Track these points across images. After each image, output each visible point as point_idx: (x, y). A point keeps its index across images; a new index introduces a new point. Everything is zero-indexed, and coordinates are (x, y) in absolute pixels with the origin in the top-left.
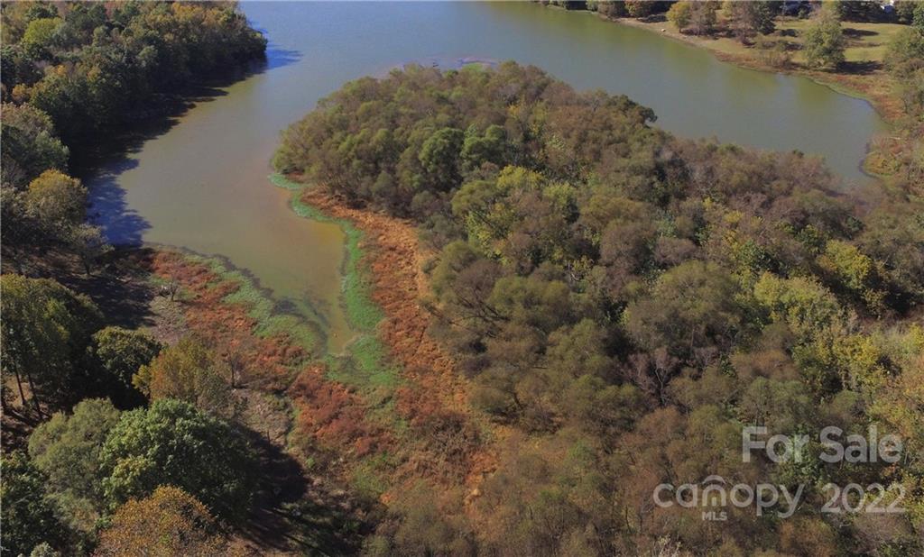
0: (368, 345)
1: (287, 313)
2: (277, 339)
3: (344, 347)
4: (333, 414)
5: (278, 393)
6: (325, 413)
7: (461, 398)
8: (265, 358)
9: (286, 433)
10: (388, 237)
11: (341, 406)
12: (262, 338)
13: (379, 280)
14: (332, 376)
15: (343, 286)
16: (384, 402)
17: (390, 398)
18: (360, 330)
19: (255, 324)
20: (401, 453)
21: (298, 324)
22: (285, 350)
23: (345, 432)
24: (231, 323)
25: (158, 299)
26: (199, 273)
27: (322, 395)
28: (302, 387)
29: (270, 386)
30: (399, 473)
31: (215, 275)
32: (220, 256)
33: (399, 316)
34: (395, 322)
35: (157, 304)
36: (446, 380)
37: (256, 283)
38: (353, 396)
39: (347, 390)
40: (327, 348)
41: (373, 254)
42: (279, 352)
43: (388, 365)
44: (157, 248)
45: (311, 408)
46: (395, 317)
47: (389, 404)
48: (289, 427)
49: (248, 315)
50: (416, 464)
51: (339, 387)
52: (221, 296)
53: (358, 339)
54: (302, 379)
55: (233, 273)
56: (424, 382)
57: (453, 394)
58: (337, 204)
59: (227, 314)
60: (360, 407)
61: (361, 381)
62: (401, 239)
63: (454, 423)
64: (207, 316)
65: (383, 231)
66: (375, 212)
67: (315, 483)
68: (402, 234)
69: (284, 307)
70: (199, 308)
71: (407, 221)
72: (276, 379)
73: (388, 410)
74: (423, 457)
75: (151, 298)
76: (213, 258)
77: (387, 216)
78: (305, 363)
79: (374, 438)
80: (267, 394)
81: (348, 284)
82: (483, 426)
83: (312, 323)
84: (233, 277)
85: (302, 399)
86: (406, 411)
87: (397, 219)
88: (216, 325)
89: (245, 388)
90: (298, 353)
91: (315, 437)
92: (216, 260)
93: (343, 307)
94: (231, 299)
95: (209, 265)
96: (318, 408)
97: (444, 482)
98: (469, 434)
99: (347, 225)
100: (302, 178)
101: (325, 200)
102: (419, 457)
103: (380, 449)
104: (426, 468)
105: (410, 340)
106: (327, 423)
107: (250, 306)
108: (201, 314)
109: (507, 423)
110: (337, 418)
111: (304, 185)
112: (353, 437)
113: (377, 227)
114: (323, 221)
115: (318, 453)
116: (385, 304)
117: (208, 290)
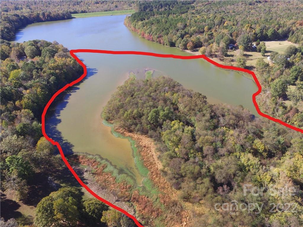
0: (147, 181)
1: (123, 173)
2: (123, 183)
3: (141, 183)
4: (145, 206)
5: (129, 201)
6: (143, 206)
7: (176, 195)
8: (122, 190)
9: (135, 214)
10: (142, 142)
11: (146, 203)
12: (119, 183)
13: (144, 158)
14: (141, 193)
15: (135, 162)
16: (156, 200)
17: (158, 198)
18: (144, 177)
19: (115, 178)
20: (165, 215)
21: (127, 177)
22: (126, 186)
23: (150, 211)
24: (109, 179)
25: (85, 173)
27: (140, 200)
28: (134, 198)
29: (126, 199)
30: (166, 221)
31: (99, 162)
32: (98, 155)
33: (153, 171)
34: (152, 173)
35: (86, 175)
36: (170, 190)
37: (111, 163)
38: (148, 199)
39: (146, 197)
40: (137, 184)
41: (140, 149)
42: (125, 188)
43: (154, 187)
44: (78, 154)
45: (139, 205)
46: (152, 171)
47: (158, 200)
48: (135, 211)
49: (112, 175)
50: (170, 218)
51: (144, 196)
52: (103, 170)
53: (144, 180)
54: (133, 196)
55: (104, 161)
56: (165, 192)
57: (172, 194)
58: (125, 131)
59: (106, 176)
60: (151, 202)
61: (149, 194)
62: (146, 142)
63: (175, 204)
64: (101, 178)
65: (140, 140)
66: (136, 133)
68: (146, 141)
70: (98, 175)
71: (146, 136)
72: (127, 197)
73: (158, 202)
74: (170, 215)
75: (83, 173)
76: (96, 156)
77: (140, 135)
78: (133, 190)
79: (157, 212)
80: (126, 202)
81: (135, 161)
82: (182, 203)
83: (130, 176)
84: (103, 162)
85: (135, 202)
86: (163, 201)
87: (143, 135)
88: (105, 181)
89: (119, 201)
90: (130, 187)
91: (142, 214)
92: (97, 157)
93: (137, 169)
94: (106, 170)
95: (95, 159)
96: (140, 204)
97: (177, 222)
98: (179, 206)
99: (130, 139)
100: (112, 122)
101: (121, 130)
102: (169, 215)
103: (159, 215)
104: (172, 219)
105: (158, 178)
106: (144, 209)
107: (112, 172)
108: (99, 177)
109: (187, 201)
110: (146, 207)
111: (114, 125)
112: (152, 212)
113: (138, 139)
114: (123, 138)
115: (145, 219)
116: (148, 167)
117: (98, 168)
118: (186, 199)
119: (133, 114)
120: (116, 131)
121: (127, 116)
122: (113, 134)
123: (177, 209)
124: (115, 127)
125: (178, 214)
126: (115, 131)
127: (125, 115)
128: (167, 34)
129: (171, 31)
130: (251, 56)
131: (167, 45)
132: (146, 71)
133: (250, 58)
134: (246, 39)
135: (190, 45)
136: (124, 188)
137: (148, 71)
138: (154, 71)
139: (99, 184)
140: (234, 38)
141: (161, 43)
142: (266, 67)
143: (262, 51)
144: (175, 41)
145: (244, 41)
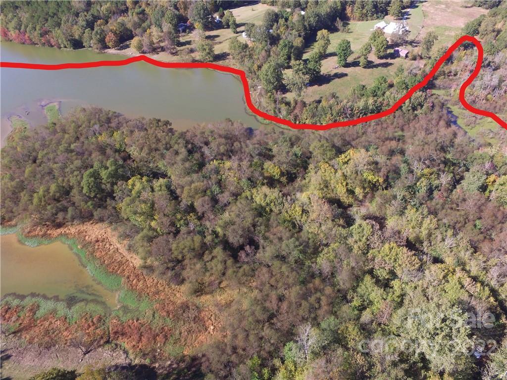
0: (126, 295)
1: (76, 303)
2: (84, 319)
4: (139, 335)
5: (108, 342)
6: (136, 337)
7: (181, 294)
8: (87, 331)
9: (127, 356)
10: (90, 236)
11: (139, 330)
12: (76, 323)
13: (105, 261)
14: (124, 319)
15: (90, 273)
16: (154, 316)
17: (154, 312)
18: (116, 290)
19: (66, 318)
20: (178, 332)
21: (86, 305)
22: (92, 321)
23: (150, 339)
24: (53, 326)
27: (127, 330)
28: (116, 333)
29: (102, 342)
30: (183, 340)
31: (17, 307)
33: (128, 274)
34: (128, 278)
36: (168, 291)
37: (45, 297)
38: (139, 321)
39: (135, 321)
40: (110, 308)
41: (90, 249)
42: (91, 324)
43: (141, 299)
45: (128, 339)
46: (126, 276)
47: (156, 315)
48: (126, 352)
49: (57, 316)
50: (186, 332)
51: (131, 321)
52: (33, 316)
53: (119, 295)
54: (113, 329)
55: (27, 300)
56: (161, 297)
57: (175, 295)
58: (48, 230)
60: (147, 324)
61: (137, 313)
62: (97, 233)
63: (185, 307)
64: (36, 331)
65: (84, 233)
66: (72, 225)
67: (157, 367)
68: (94, 231)
70: (27, 330)
71: (91, 222)
72: (102, 338)
73: (158, 318)
74: (186, 328)
77: (80, 224)
78: (107, 321)
79: (163, 333)
80: (104, 346)
81: (91, 271)
82: (196, 301)
83: (92, 301)
84: (28, 302)
85: (120, 338)
86: (165, 314)
87: (85, 223)
88: (47, 332)
89: (91, 350)
90: (100, 319)
91: (140, 349)
93: (99, 283)
94: (39, 314)
95: (7, 304)
96: (130, 337)
97: (200, 331)
98: (193, 308)
99: (63, 239)
100: (13, 222)
101: (39, 231)
102: (184, 329)
103: (169, 336)
104: (190, 331)
105: (141, 282)
106: (140, 340)
107: (54, 312)
108: (32, 332)
109: (202, 294)
110: (142, 336)
111: (19, 227)
112: (155, 339)
113: (80, 233)
114: (49, 243)
115: (148, 354)
116: (117, 271)
117: (22, 318)
118: (198, 292)
119: (51, 195)
120: (29, 235)
121: (41, 201)
122: (26, 245)
123: (192, 314)
124: (23, 229)
125: (197, 319)
126: (27, 237)
127: (35, 201)
128: (59, 25)
129: (64, 19)
130: (218, 36)
131: (65, 47)
132: (43, 106)
133: (217, 40)
134: (202, 11)
135: (110, 38)
136: (89, 326)
137: (48, 106)
138: (61, 102)
139: (36, 345)
140: (182, 11)
141: (52, 46)
142: (244, 50)
143: (231, 26)
144: (80, 37)
145: (199, 14)
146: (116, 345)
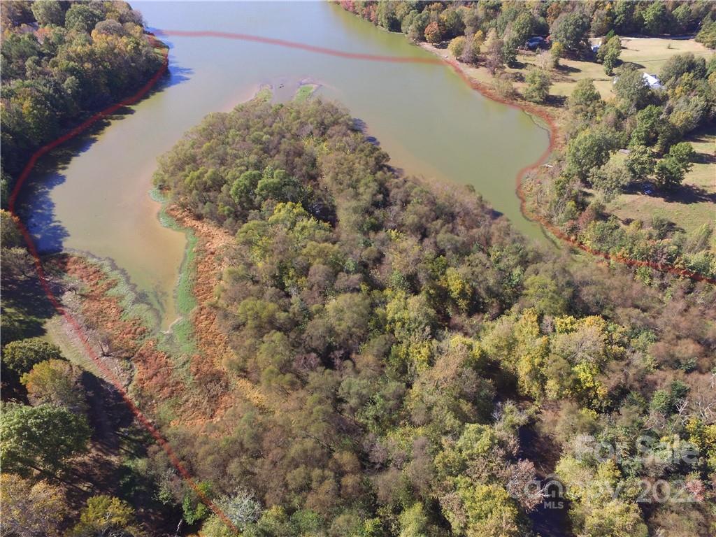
0: (184, 325)
1: (143, 302)
2: (133, 322)
3: (170, 326)
4: (154, 373)
5: (128, 359)
6: (151, 372)
8: (124, 336)
9: (128, 385)
10: (212, 244)
11: (160, 367)
12: (125, 321)
13: (199, 278)
14: (159, 347)
16: (184, 364)
17: (188, 361)
18: (181, 314)
19: (122, 311)
20: (185, 397)
21: (147, 310)
22: (136, 330)
23: (158, 384)
24: (108, 311)
25: (68, 293)
26: (94, 273)
27: (151, 360)
28: (141, 355)
29: (124, 355)
30: (182, 409)
31: (104, 274)
32: (110, 259)
33: (205, 305)
34: (202, 309)
35: (67, 298)
36: (220, 350)
37: (128, 279)
38: (168, 360)
39: (165, 357)
40: (161, 328)
41: (200, 258)
42: (133, 331)
43: (191, 339)
44: (71, 253)
45: (144, 369)
46: (202, 306)
47: (186, 365)
48: (130, 380)
49: (119, 304)
50: (192, 404)
51: (162, 354)
52: (106, 290)
53: (179, 321)
54: (142, 350)
55: (115, 272)
56: (208, 351)
57: (222, 358)
58: (187, 216)
59: (107, 304)
60: (171, 368)
61: (175, 350)
63: (217, 377)
64: (95, 306)
65: (210, 238)
66: (209, 223)
67: (138, 416)
68: (221, 241)
69: (141, 298)
70: (91, 299)
72: (128, 351)
73: (185, 369)
74: (196, 399)
75: (63, 293)
76: (104, 260)
77: (215, 226)
78: (146, 338)
79: (173, 388)
80: (122, 360)
81: (179, 282)
82: (232, 379)
83: (155, 310)
84: (115, 275)
85: (140, 363)
86: (194, 370)
87: (220, 229)
88: (100, 313)
89: (111, 356)
90: (143, 332)
91: (143, 387)
92: (106, 262)
93: (175, 297)
94: (110, 292)
95: (101, 266)
96: (147, 369)
97: (204, 413)
98: (223, 384)
99: (191, 233)
101: (180, 213)
102: (194, 399)
103: (175, 394)
104: (196, 406)
105: (206, 322)
106: (150, 378)
107: (121, 298)
108: (92, 304)
109: (245, 377)
110: (156, 375)
112: (162, 387)
113: (208, 235)
114: (176, 230)
115: (143, 397)
116: (199, 296)
117: (98, 286)
118: (245, 372)
119: (204, 180)
120: (169, 212)
121: (191, 182)
122: (159, 220)
123: (216, 389)
124: (170, 204)
125: (214, 399)
126: (167, 213)
127: (188, 179)
130: (577, 71)
131: (382, 26)
132: (301, 84)
134: (572, 27)
135: (433, 28)
136: (129, 333)
137: (306, 86)
139: (84, 319)
140: (549, 20)
141: (370, 20)
143: (605, 62)
144: (402, 17)
145: (566, 31)
146: (131, 367)
